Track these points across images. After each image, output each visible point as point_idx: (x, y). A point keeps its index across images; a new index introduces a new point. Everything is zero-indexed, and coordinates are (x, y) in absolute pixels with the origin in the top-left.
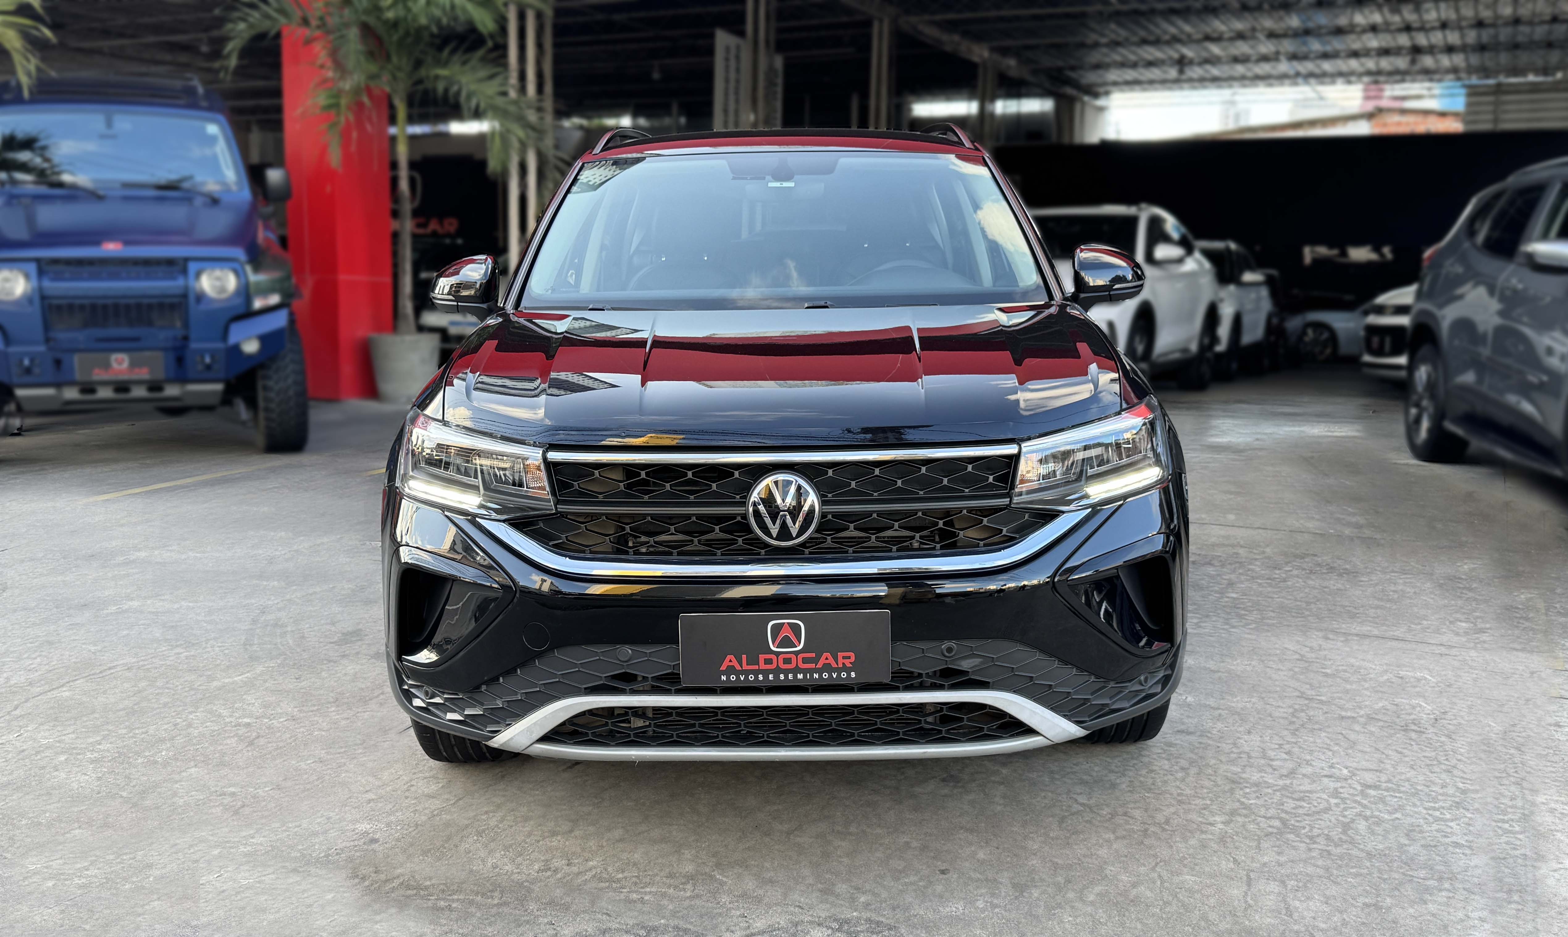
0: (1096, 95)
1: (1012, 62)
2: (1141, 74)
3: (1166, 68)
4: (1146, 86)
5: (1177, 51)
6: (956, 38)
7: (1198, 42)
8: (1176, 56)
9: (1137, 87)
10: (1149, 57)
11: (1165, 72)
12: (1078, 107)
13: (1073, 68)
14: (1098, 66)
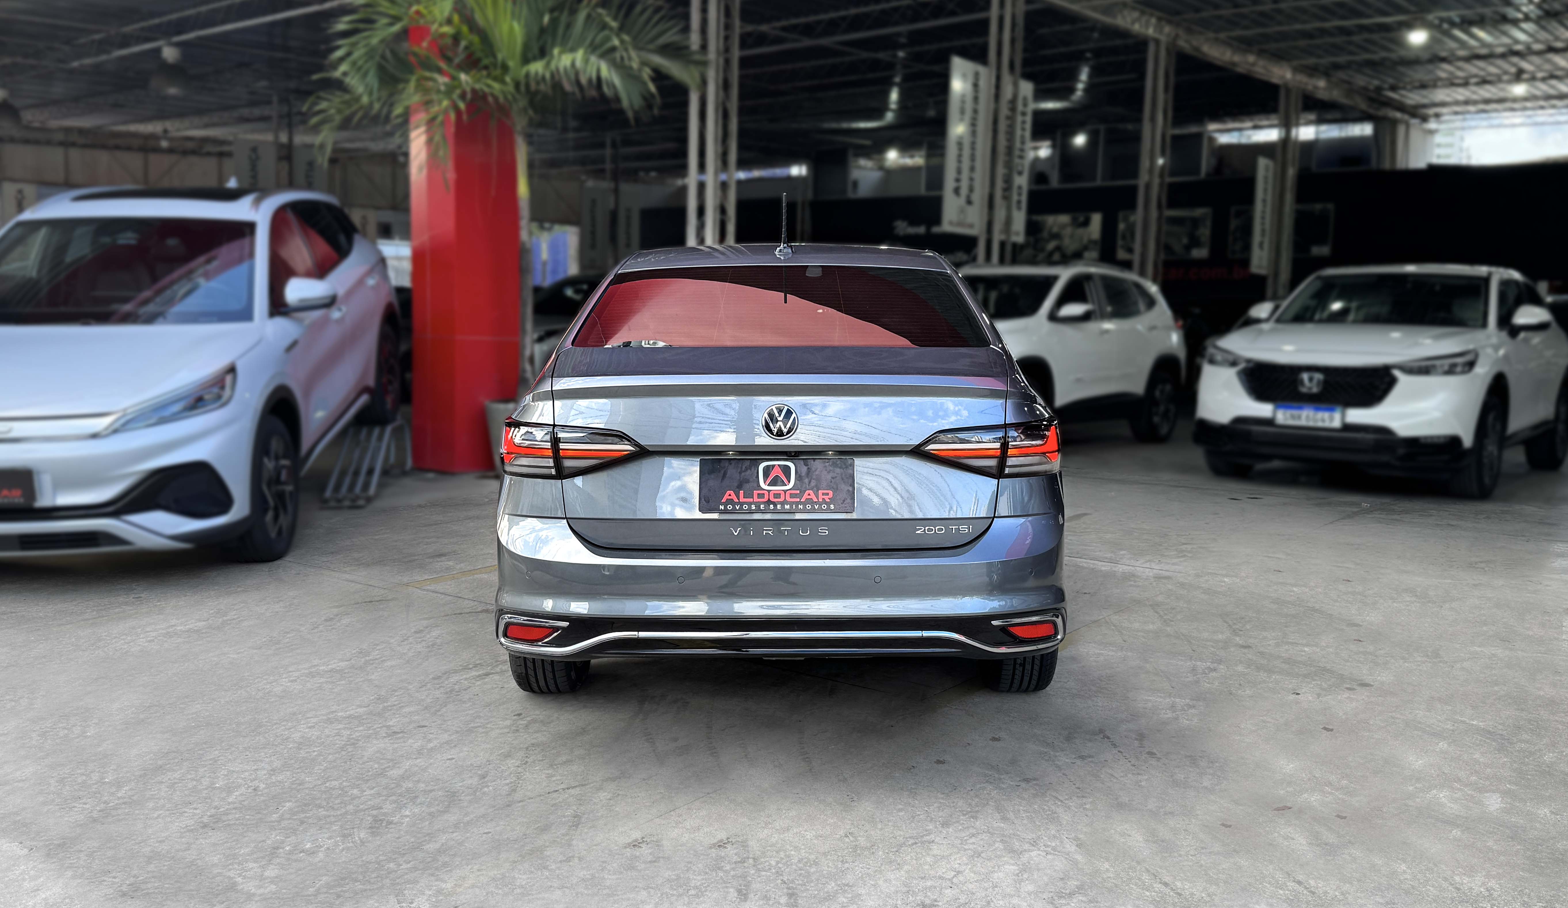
0: (1425, 119)
1: (1322, 83)
2: (1474, 93)
3: (1502, 86)
4: (1481, 107)
5: (1514, 65)
6: (1251, 58)
7: (1539, 53)
8: (1513, 70)
9: (1471, 108)
10: (1482, 73)
11: (1503, 90)
12: (1401, 130)
13: (1393, 88)
14: (1423, 86)
